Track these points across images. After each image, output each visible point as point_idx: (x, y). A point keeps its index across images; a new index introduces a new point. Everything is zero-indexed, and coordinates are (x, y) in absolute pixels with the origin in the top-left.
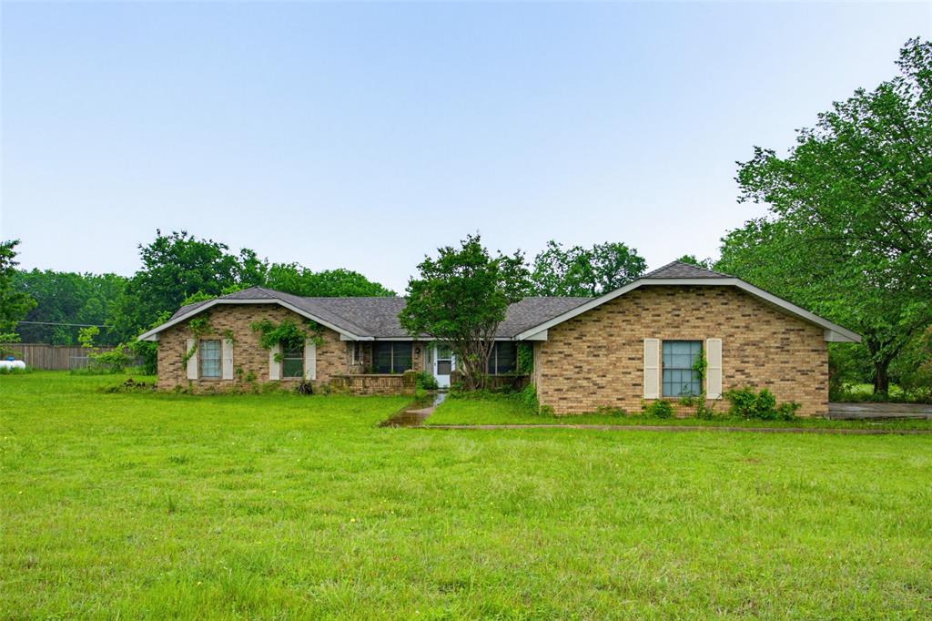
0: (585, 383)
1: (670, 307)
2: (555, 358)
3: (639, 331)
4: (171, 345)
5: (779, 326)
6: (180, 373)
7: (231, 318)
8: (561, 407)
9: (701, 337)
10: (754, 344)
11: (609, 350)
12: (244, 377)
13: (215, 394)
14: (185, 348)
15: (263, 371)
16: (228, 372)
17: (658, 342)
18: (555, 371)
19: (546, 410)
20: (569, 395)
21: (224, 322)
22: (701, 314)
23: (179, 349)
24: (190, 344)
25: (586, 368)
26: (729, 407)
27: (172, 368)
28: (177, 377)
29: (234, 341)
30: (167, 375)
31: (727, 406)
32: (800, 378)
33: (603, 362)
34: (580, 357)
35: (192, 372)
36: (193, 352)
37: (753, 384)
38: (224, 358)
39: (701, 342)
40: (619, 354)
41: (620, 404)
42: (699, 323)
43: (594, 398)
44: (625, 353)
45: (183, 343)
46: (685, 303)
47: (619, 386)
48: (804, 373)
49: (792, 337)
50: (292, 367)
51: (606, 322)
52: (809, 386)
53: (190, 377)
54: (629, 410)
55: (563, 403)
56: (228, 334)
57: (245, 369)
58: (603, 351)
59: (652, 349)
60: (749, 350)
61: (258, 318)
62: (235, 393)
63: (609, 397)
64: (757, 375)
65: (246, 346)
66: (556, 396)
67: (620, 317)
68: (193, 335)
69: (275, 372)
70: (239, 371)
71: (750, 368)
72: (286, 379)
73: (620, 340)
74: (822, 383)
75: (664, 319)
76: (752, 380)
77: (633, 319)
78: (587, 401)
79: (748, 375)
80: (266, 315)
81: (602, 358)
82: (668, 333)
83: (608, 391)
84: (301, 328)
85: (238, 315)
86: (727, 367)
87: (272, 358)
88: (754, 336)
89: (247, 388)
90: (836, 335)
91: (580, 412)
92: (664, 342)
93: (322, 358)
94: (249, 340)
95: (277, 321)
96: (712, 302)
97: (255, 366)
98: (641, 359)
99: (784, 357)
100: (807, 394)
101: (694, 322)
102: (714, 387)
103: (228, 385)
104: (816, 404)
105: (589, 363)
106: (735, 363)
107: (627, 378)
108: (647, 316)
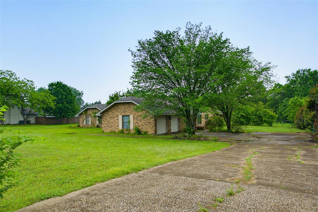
0: (109, 125)
1: (124, 107)
2: (104, 120)
3: (118, 113)
4: (81, 117)
7: (90, 111)
9: (129, 114)
10: (140, 116)
11: (113, 118)
13: (88, 127)
16: (90, 123)
19: (103, 131)
20: (107, 128)
22: (129, 109)
24: (84, 117)
25: (109, 122)
26: (134, 131)
27: (82, 122)
28: (83, 124)
30: (81, 124)
32: (148, 124)
34: (108, 119)
35: (85, 123)
36: (85, 119)
37: (139, 126)
38: (90, 120)
39: (129, 116)
40: (115, 119)
41: (115, 130)
43: (111, 129)
44: (116, 118)
45: (83, 117)
46: (126, 106)
47: (115, 126)
48: (149, 123)
50: (100, 122)
51: (112, 111)
52: (150, 126)
54: (117, 132)
55: (106, 130)
56: (90, 115)
57: (93, 123)
59: (120, 117)
60: (138, 117)
63: (113, 129)
66: (105, 128)
67: (115, 110)
68: (85, 115)
69: (97, 123)
70: (92, 123)
71: (139, 122)
73: (115, 116)
74: (153, 126)
75: (123, 110)
76: (139, 125)
77: (117, 110)
78: (110, 130)
79: (138, 124)
80: (96, 110)
81: (112, 120)
82: (123, 114)
83: (113, 127)
86: (134, 121)
87: (97, 120)
88: (139, 114)
89: (93, 126)
91: (108, 132)
92: (123, 116)
96: (131, 106)
97: (95, 122)
98: (118, 120)
99: (145, 119)
100: (150, 128)
101: (128, 111)
102: (132, 127)
103: (90, 126)
104: (152, 131)
105: (110, 121)
106: (136, 121)
107: (116, 124)
108: (120, 110)
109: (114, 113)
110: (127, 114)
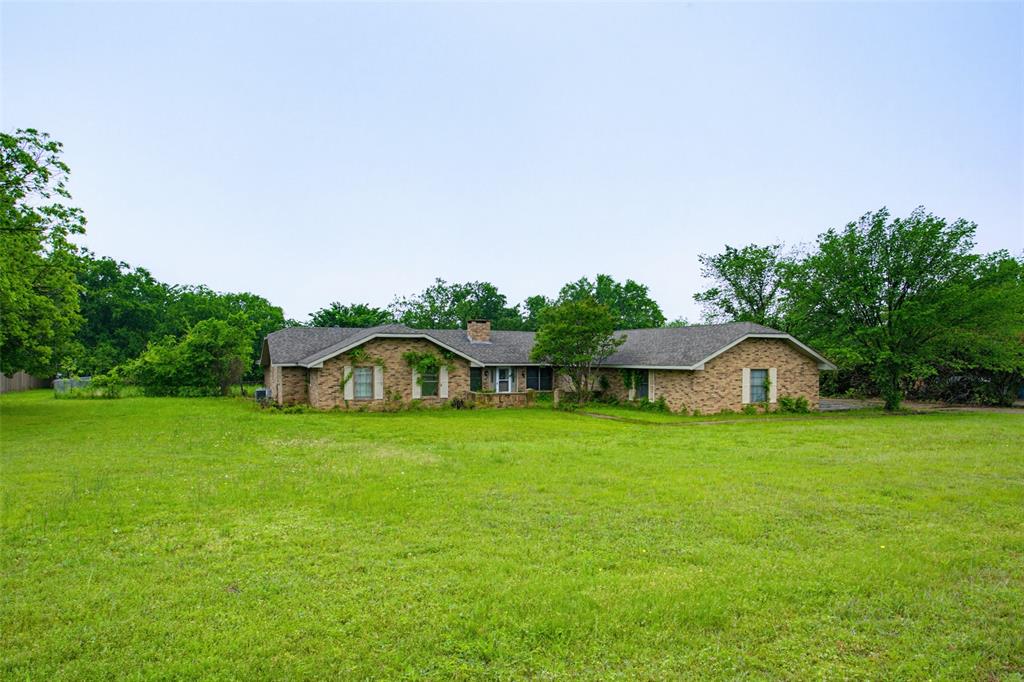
0: (715, 395)
1: (754, 349)
2: (702, 381)
3: (740, 364)
4: (330, 371)
5: (799, 361)
6: (337, 394)
7: (380, 349)
8: (704, 411)
9: (767, 367)
10: (790, 371)
11: (727, 376)
12: (392, 397)
14: (343, 374)
15: (406, 392)
16: (379, 393)
17: (749, 370)
18: (701, 389)
19: (696, 414)
20: (707, 403)
21: (375, 352)
22: (767, 354)
23: (338, 374)
24: (348, 370)
25: (716, 386)
26: (780, 407)
27: (330, 391)
28: (335, 398)
29: (384, 367)
30: (327, 397)
31: (778, 407)
32: (808, 390)
33: (723, 383)
34: (713, 379)
35: (349, 394)
36: (349, 377)
37: (789, 394)
38: (376, 381)
39: (766, 370)
40: (731, 378)
41: (731, 407)
42: (767, 359)
43: (719, 404)
44: (734, 376)
45: (341, 370)
46: (760, 347)
47: (730, 396)
48: (810, 387)
49: (806, 367)
50: (430, 388)
51: (724, 359)
52: (811, 395)
53: (346, 398)
54: (736, 411)
55: (705, 408)
56: (378, 362)
57: (392, 390)
58: (724, 376)
59: (746, 372)
60: (787, 374)
61: (404, 350)
62: (384, 411)
63: (726, 404)
64: (792, 388)
65: (393, 372)
66: (701, 404)
67: (731, 356)
68: (349, 363)
69: (416, 392)
70: (388, 392)
71: (788, 385)
72: (425, 397)
73: (731, 369)
74: (816, 392)
75: (752, 357)
76: (789, 391)
77: (740, 357)
78: (716, 406)
79: (787, 389)
80: (409, 347)
81: (723, 380)
82: (753, 365)
83: (726, 400)
84: (438, 357)
85: (386, 346)
86: (779, 384)
87: (414, 380)
88: (790, 367)
89: (394, 407)
90: (827, 367)
91: (713, 413)
92: (752, 370)
93: (452, 380)
94: (397, 367)
95: (420, 351)
96: (772, 347)
97: (401, 388)
98: (741, 380)
99: (802, 378)
100: (811, 398)
101: (765, 359)
102: (773, 396)
103: (379, 404)
104: (814, 404)
105: (717, 383)
106: (782, 381)
107: (735, 392)
108: (744, 356)
109: (728, 363)
110: (761, 365)
